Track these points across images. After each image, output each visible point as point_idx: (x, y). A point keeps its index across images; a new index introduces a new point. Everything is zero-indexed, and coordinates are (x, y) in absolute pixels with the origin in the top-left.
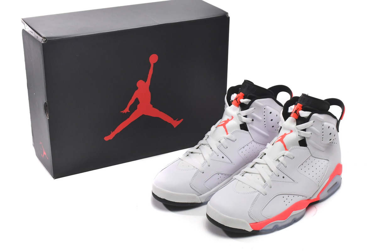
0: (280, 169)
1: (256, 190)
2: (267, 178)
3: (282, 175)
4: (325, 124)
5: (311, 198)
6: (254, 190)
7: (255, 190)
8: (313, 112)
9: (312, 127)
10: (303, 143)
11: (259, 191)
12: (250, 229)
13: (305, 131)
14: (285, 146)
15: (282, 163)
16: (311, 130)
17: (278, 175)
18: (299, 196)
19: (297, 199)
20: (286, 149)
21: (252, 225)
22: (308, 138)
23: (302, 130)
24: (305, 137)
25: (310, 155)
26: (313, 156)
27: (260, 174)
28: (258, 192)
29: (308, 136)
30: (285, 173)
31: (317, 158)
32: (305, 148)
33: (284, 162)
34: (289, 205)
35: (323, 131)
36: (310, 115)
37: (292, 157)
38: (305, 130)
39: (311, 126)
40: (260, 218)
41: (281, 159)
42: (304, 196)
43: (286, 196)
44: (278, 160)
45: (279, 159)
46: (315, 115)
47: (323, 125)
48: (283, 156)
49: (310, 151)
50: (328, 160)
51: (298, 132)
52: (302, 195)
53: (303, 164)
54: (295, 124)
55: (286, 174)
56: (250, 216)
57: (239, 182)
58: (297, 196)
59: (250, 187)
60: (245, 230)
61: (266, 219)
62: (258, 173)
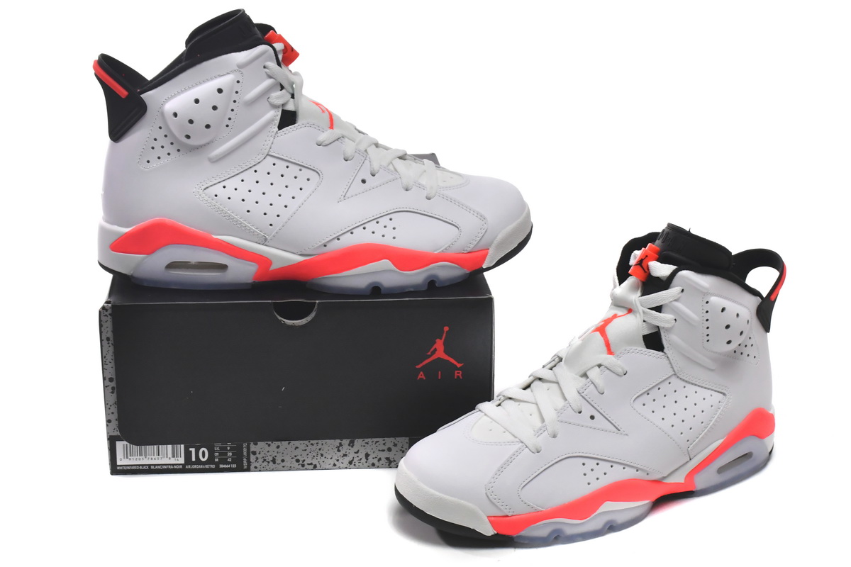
0: (586, 397)
1: (517, 440)
2: (550, 415)
3: (588, 411)
4: (713, 299)
5: (664, 478)
6: (512, 438)
7: (516, 437)
8: (681, 266)
9: (676, 304)
10: (653, 341)
11: (522, 442)
12: (488, 531)
13: (660, 312)
14: (608, 345)
15: (593, 383)
16: (675, 311)
17: (578, 411)
18: (627, 468)
19: (618, 475)
20: (610, 352)
21: (493, 521)
22: (668, 330)
23: (652, 309)
24: (658, 327)
25: (670, 374)
26: (681, 376)
27: (537, 404)
28: (521, 444)
29: (667, 325)
30: (598, 408)
31: (692, 384)
32: (661, 353)
33: (597, 381)
34: (597, 486)
35: (707, 316)
36: (674, 274)
37: (620, 371)
38: (658, 309)
39: (675, 300)
40: (515, 507)
41: (594, 374)
42: (642, 470)
43: (591, 464)
44: (585, 375)
45: (588, 373)
46: (685, 273)
47: (707, 302)
48: (599, 366)
49: (670, 363)
50: (724, 394)
51: (644, 312)
52: (635, 465)
53: (650, 392)
54: (639, 293)
55: (601, 411)
56: (488, 496)
57: (485, 417)
58: (622, 467)
59: (506, 430)
60: (473, 530)
61: (533, 510)
62: (534, 401)
